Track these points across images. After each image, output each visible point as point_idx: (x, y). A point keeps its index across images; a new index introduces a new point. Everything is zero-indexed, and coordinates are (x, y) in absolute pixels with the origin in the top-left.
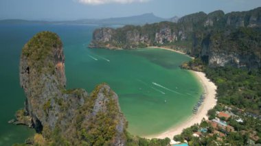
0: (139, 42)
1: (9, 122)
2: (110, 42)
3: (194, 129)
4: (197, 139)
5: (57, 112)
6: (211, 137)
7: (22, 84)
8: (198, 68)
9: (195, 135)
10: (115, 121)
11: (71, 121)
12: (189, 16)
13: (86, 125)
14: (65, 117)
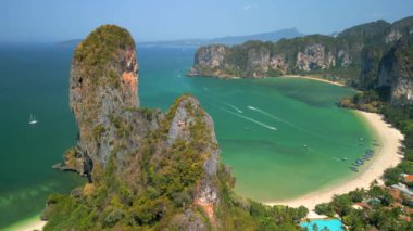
0: (269, 67)
1: (54, 167)
2: (221, 67)
3: (356, 196)
4: (359, 213)
5: (111, 139)
6: (386, 212)
7: (72, 104)
8: (370, 106)
9: (356, 207)
10: (204, 156)
11: (134, 155)
12: (358, 28)
13: (155, 160)
14: (123, 147)
